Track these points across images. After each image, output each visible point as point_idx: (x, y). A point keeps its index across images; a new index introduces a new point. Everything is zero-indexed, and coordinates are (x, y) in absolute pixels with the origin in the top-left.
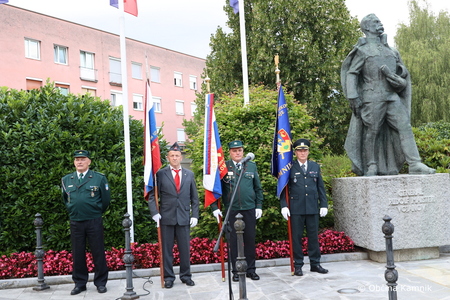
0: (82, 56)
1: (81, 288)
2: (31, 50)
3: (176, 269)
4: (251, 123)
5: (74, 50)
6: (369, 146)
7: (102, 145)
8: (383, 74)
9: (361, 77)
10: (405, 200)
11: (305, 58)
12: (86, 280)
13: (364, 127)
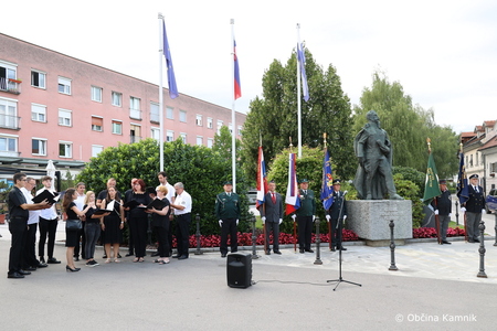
0: (131, 100)
2: (95, 95)
5: (126, 96)
8: (378, 145)
9: (365, 146)
10: (388, 213)
11: (317, 123)
13: (365, 173)
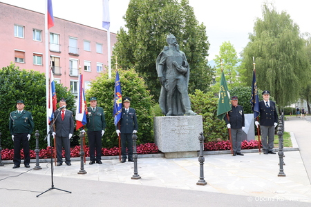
0: (51, 36)
1: (17, 166)
3: (64, 159)
4: (111, 88)
6: (169, 101)
7: (36, 97)
8: (174, 66)
9: (165, 67)
10: (179, 128)
12: (20, 163)
13: (166, 92)
